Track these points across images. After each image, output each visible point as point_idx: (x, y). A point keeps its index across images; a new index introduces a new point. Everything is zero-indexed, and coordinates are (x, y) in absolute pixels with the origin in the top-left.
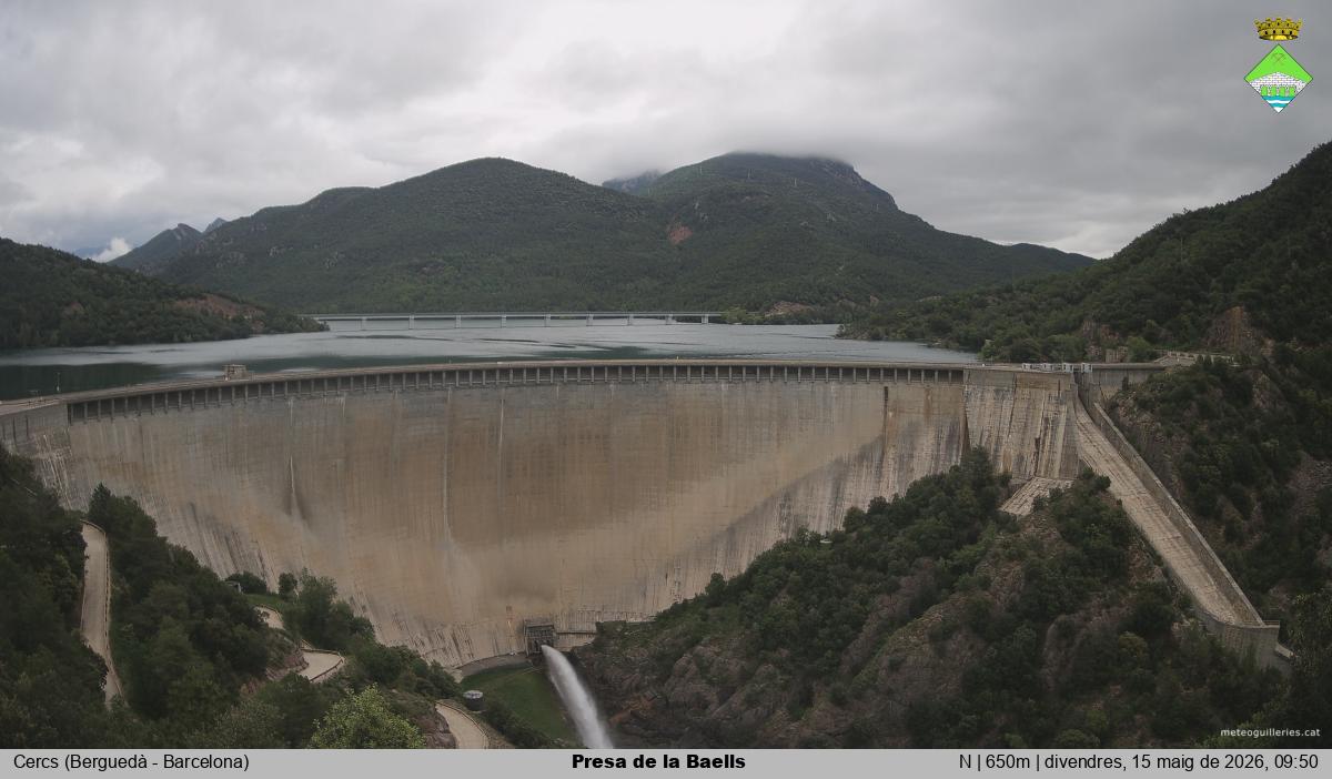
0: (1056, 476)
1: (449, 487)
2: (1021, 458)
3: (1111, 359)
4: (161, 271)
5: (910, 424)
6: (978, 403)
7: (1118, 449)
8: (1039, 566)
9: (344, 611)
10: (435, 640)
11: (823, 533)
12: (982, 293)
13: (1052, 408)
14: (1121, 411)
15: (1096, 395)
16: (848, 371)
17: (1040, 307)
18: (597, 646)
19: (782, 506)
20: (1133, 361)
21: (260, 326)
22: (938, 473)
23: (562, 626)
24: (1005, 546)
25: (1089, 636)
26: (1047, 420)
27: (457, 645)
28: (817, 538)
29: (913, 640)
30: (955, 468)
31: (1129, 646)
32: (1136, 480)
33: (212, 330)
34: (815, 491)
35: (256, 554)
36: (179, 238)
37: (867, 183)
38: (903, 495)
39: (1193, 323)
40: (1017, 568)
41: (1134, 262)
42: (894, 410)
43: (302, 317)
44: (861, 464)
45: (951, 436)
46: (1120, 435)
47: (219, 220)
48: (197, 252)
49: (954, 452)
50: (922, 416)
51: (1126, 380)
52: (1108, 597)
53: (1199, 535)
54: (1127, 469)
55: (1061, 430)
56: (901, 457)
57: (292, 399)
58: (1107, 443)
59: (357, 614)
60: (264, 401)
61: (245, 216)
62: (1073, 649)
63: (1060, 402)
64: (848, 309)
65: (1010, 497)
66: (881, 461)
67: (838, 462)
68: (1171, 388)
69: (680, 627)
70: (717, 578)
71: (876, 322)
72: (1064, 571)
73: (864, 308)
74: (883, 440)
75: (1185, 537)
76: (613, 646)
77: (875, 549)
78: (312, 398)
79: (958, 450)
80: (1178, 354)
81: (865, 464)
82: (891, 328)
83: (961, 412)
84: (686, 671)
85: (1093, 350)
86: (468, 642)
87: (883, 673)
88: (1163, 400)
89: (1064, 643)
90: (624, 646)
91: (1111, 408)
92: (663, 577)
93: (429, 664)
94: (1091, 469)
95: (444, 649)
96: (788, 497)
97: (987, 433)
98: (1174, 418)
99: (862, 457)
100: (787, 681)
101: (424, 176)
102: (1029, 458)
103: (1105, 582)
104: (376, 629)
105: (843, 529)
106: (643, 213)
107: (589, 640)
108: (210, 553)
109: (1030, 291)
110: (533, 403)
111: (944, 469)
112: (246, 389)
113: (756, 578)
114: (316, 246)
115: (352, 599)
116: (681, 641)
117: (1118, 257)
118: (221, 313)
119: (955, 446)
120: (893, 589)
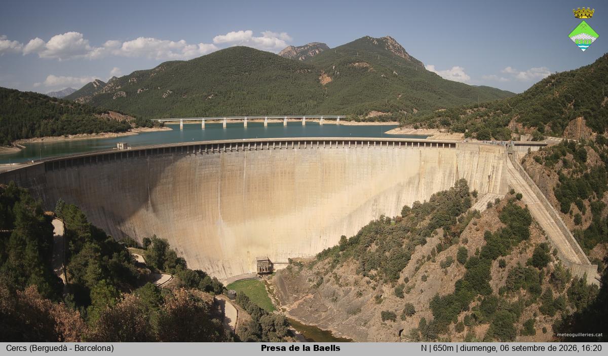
0: (498, 192)
1: (221, 197)
2: (482, 184)
3: (523, 140)
4: (88, 101)
5: (432, 167)
6: (462, 159)
7: (526, 181)
8: (490, 234)
9: (173, 253)
10: (214, 267)
11: (392, 218)
12: (465, 108)
13: (496, 161)
14: (527, 164)
15: (516, 156)
16: (403, 143)
17: (490, 115)
18: (289, 269)
19: (373, 205)
20: (532, 141)
21: (133, 125)
22: (444, 190)
23: (273, 261)
24: (475, 224)
25: (512, 267)
26: (493, 167)
27: (224, 269)
28: (389, 220)
29: (432, 267)
30: (452, 188)
31: (530, 272)
32: (534, 195)
33: (111, 128)
34: (388, 198)
35: (132, 228)
36: (96, 86)
37: (411, 57)
38: (428, 200)
39: (560, 123)
40: (480, 235)
41: (533, 96)
42: (425, 161)
43: (153, 120)
44: (409, 185)
45: (450, 173)
46: (527, 174)
47: (114, 77)
48: (104, 92)
49: (452, 181)
50: (437, 164)
51: (529, 149)
52: (520, 249)
53: (562, 222)
54: (530, 190)
55: (500, 171)
56: (427, 182)
57: (149, 157)
58: (521, 178)
59: (179, 256)
60: (136, 159)
61: (125, 75)
62: (505, 273)
63: (500, 159)
64: (403, 114)
65: (476, 202)
66: (419, 184)
67: (399, 184)
68: (549, 153)
69: (326, 261)
70: (343, 238)
71: (416, 121)
72: (501, 237)
73: (410, 114)
74: (419, 174)
75: (556, 222)
76: (296, 269)
77: (416, 224)
78: (158, 157)
79: (453, 180)
80: (554, 138)
81: (411, 185)
82: (423, 123)
83: (455, 162)
84: (329, 281)
85: (514, 135)
86: (230, 268)
87: (419, 282)
88: (546, 159)
89: (501, 270)
90: (301, 269)
91: (523, 162)
92: (319, 238)
93: (212, 278)
94: (514, 190)
95: (218, 271)
96: (376, 201)
97: (466, 173)
98: (551, 167)
99: (410, 182)
100: (375, 285)
101: (208, 55)
102: (486, 185)
103: (519, 242)
104: (187, 263)
105: (401, 216)
106: (309, 71)
107: (285, 267)
108: (111, 230)
109: (486, 108)
110: (259, 157)
111: (447, 188)
112: (128, 153)
113: (362, 238)
114: (159, 88)
115: (176, 249)
116: (327, 267)
117: (526, 93)
118: (115, 119)
119: (452, 178)
120: (424, 242)
